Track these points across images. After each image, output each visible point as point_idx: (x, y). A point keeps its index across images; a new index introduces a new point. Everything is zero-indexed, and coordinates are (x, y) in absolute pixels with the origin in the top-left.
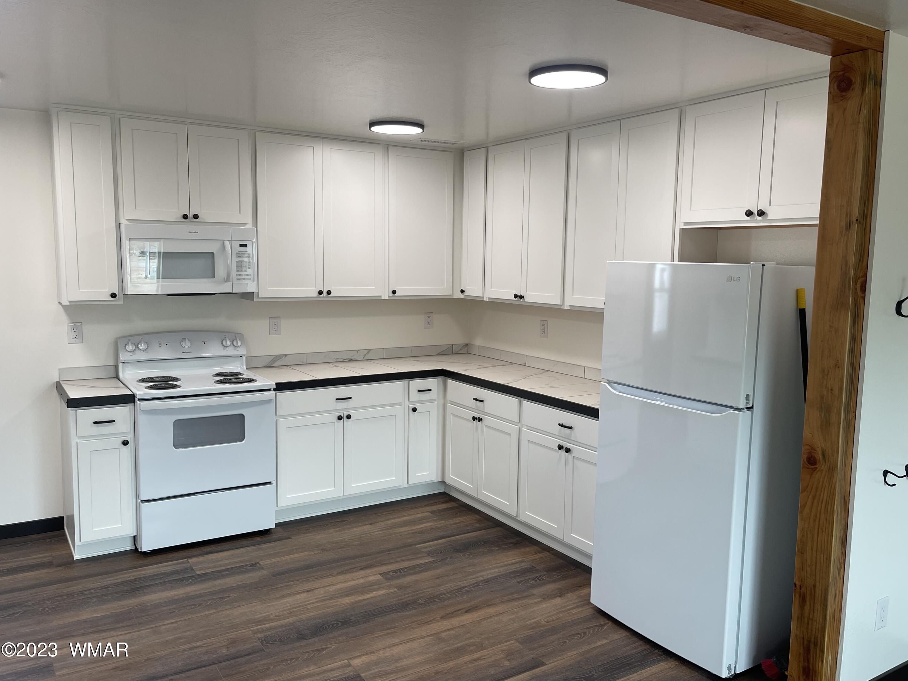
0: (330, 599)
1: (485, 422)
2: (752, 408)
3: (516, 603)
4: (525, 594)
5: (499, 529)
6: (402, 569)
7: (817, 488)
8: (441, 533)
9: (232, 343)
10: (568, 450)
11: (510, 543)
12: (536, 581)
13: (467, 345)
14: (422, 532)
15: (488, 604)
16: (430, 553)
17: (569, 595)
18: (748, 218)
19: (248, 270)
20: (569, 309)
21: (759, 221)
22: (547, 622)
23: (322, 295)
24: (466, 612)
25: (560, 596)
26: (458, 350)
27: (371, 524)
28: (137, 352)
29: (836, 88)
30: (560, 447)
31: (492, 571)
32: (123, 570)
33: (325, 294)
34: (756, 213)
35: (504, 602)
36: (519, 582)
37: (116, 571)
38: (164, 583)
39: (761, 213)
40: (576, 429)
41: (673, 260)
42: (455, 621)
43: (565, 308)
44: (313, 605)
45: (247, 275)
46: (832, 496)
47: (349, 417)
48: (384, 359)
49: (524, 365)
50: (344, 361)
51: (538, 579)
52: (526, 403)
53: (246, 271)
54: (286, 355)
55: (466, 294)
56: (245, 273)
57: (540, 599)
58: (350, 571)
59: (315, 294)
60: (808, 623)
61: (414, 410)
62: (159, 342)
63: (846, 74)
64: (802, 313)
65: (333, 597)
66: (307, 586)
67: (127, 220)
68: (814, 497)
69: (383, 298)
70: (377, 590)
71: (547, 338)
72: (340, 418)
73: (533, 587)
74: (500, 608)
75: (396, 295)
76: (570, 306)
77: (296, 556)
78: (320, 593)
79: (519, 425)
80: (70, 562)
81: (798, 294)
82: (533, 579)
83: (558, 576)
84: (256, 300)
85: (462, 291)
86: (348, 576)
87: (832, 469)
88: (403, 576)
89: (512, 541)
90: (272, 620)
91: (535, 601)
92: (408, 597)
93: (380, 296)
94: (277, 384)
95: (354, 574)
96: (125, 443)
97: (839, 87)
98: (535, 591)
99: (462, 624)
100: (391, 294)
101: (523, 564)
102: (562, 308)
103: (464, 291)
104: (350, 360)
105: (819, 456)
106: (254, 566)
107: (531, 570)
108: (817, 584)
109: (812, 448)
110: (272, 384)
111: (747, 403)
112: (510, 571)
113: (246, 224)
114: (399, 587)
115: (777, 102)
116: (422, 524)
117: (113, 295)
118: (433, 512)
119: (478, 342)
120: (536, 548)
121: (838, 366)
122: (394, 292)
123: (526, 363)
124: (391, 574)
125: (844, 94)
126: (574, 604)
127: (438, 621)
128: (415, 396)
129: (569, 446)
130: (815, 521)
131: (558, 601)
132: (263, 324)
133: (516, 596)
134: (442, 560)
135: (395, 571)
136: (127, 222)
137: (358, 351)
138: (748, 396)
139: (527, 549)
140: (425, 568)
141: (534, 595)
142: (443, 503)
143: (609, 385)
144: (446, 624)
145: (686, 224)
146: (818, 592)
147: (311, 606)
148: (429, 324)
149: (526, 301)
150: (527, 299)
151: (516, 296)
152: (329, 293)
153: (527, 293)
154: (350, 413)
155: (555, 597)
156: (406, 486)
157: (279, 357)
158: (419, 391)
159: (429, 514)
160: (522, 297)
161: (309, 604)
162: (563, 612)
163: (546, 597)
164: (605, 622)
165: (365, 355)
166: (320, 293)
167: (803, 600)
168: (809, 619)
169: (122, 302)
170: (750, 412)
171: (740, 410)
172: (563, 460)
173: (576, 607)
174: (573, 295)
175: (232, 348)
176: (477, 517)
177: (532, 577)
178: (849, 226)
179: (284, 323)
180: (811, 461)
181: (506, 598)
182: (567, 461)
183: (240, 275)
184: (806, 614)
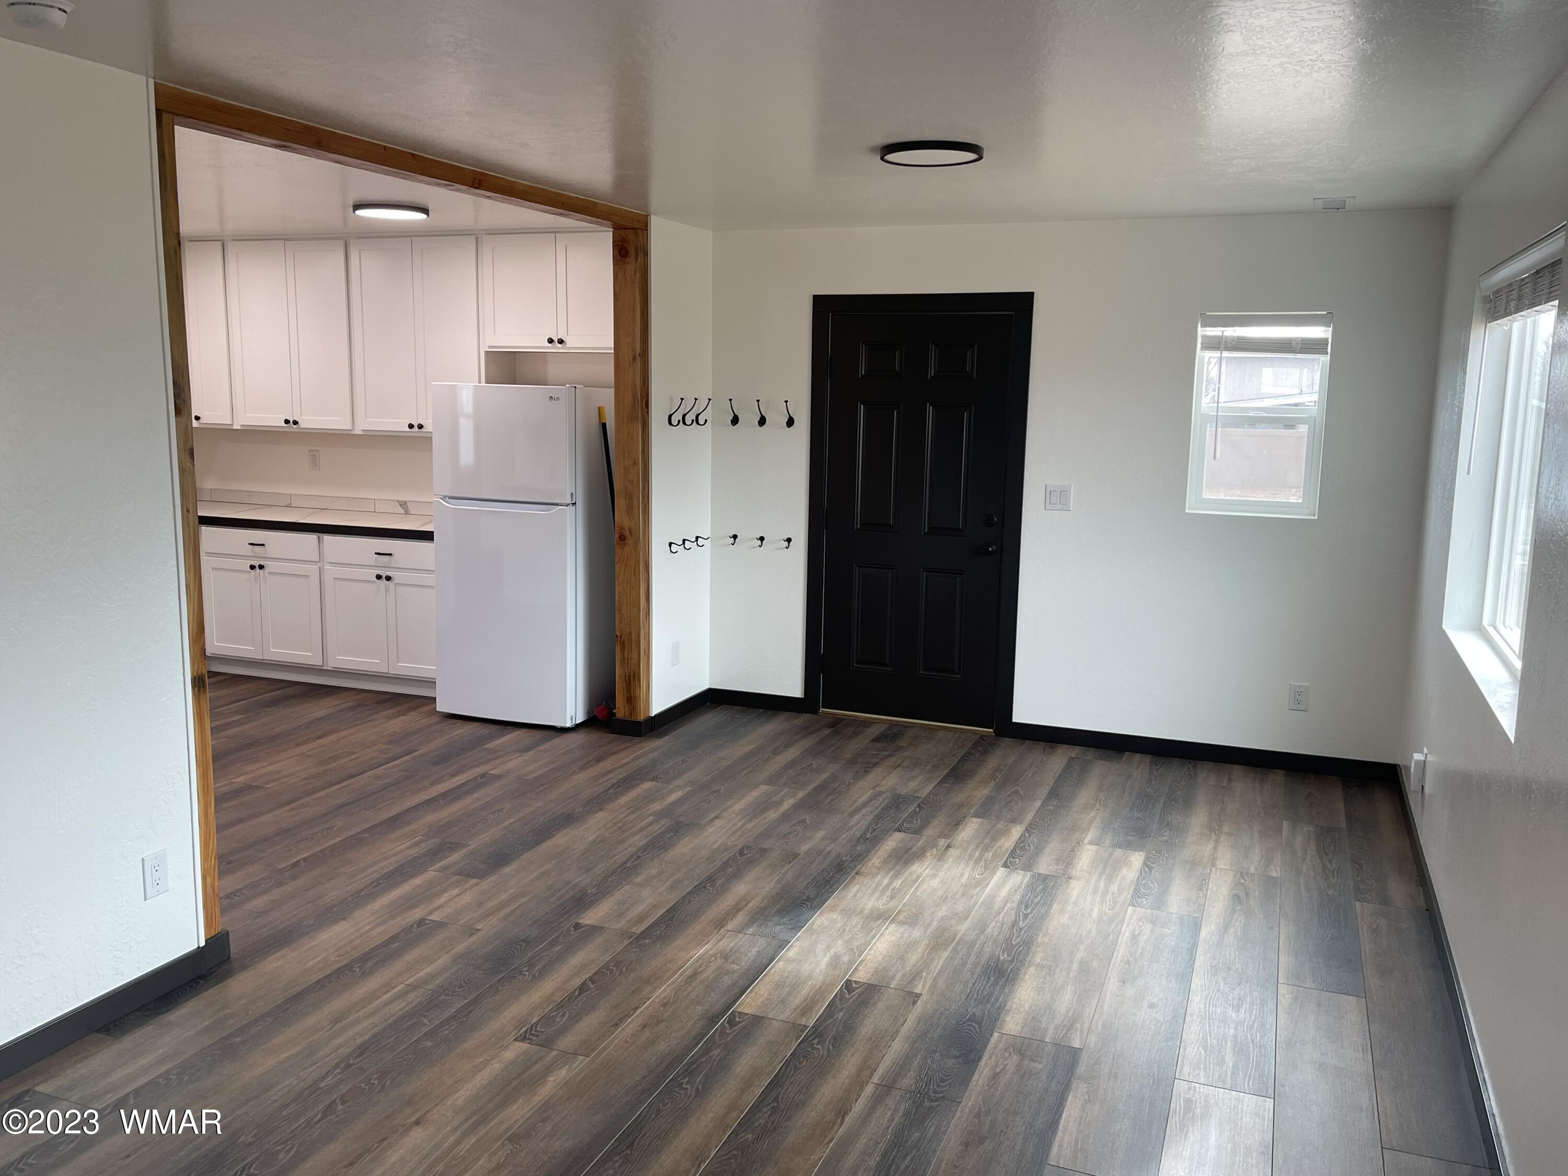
1: (267, 569)
2: (575, 504)
7: (627, 558)
10: (388, 578)
18: (550, 345)
20: (362, 433)
21: (558, 348)
29: (617, 253)
30: (379, 577)
34: (556, 341)
36: (355, 714)
39: (561, 341)
40: (399, 555)
41: (480, 382)
43: (356, 433)
46: (638, 562)
49: (289, 506)
52: (328, 538)
55: (201, 421)
60: (628, 663)
63: (624, 245)
64: (604, 426)
68: (626, 565)
71: (320, 470)
76: (363, 430)
79: (319, 564)
81: (600, 410)
85: (196, 418)
87: (637, 541)
97: (620, 253)
102: (352, 433)
103: (200, 418)
105: (627, 533)
108: (632, 631)
109: (622, 528)
111: (572, 500)
115: (566, 246)
121: (635, 463)
123: (291, 504)
125: (623, 259)
129: (390, 573)
130: (627, 583)
138: (572, 493)
139: (344, 694)
143: (443, 500)
145: (490, 347)
146: (633, 636)
149: (301, 427)
150: (303, 424)
151: (286, 422)
153: (303, 417)
160: (295, 423)
167: (623, 645)
168: (628, 659)
170: (574, 507)
171: (567, 505)
172: (383, 591)
174: (366, 418)
178: (634, 358)
180: (622, 538)
182: (387, 590)
184: (626, 657)
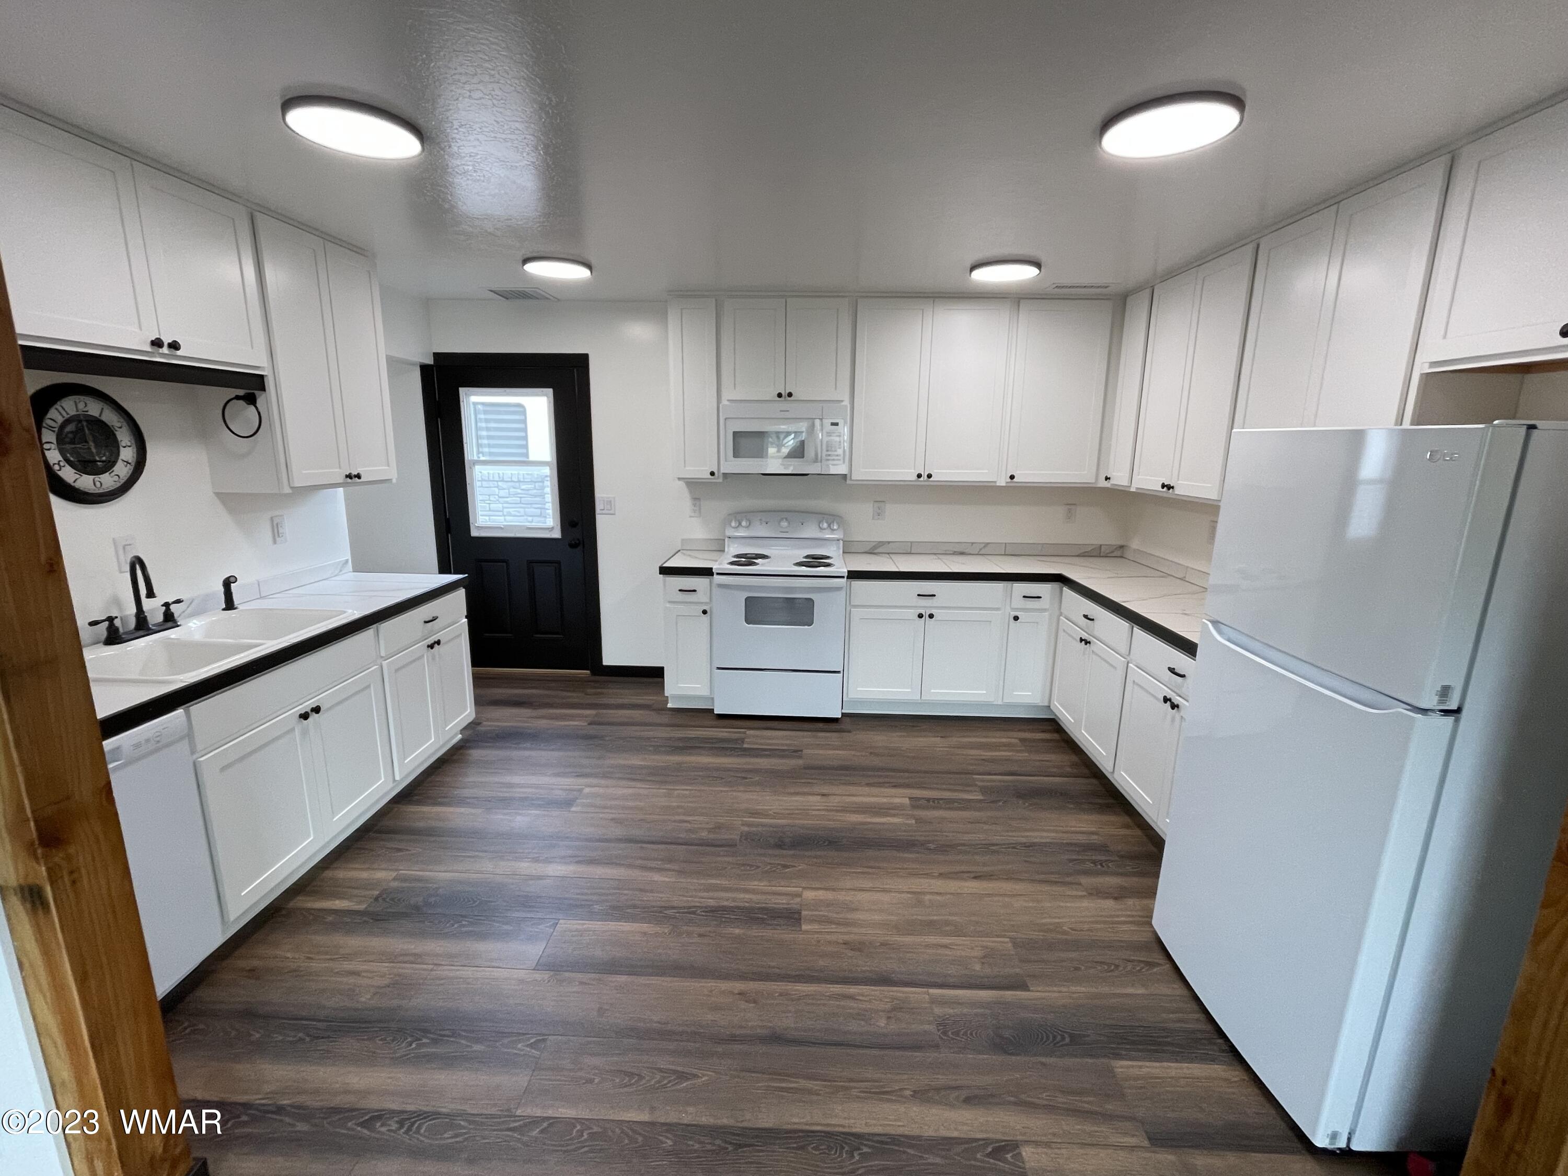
0: (837, 811)
1: (1092, 647)
2: (1458, 711)
3: (1046, 888)
4: (1068, 879)
5: (1094, 781)
6: (937, 799)
8: (1015, 768)
9: (829, 526)
10: (1174, 706)
11: (1096, 804)
12: (1096, 865)
13: (1122, 547)
14: (993, 761)
15: (1009, 877)
16: (984, 790)
17: (1130, 902)
19: (838, 450)
22: (1072, 929)
23: (922, 479)
24: (975, 878)
25: (1116, 898)
26: (1108, 551)
27: (942, 737)
28: (740, 529)
30: (1166, 700)
31: (1045, 834)
32: (694, 727)
33: (924, 477)
35: (1033, 881)
36: (1071, 861)
37: (687, 726)
38: (711, 748)
40: (1189, 680)
42: (953, 886)
44: (817, 813)
45: (837, 455)
47: (931, 616)
48: (1005, 555)
49: (1182, 580)
50: (955, 553)
51: (1101, 865)
52: (1138, 632)
53: (836, 451)
54: (889, 542)
55: (1112, 481)
56: (836, 453)
57: (1084, 893)
58: (880, 785)
59: (914, 477)
61: (1016, 618)
62: (761, 520)
65: (845, 810)
66: (826, 789)
67: (728, 400)
69: (998, 484)
70: (894, 816)
72: (920, 616)
73: (1087, 873)
74: (1019, 887)
75: (1015, 480)
77: (840, 752)
78: (834, 801)
79: (1128, 659)
80: (662, 708)
82: (1094, 862)
83: (1133, 868)
84: (848, 482)
85: (1107, 478)
86: (875, 790)
88: (934, 808)
89: (1100, 801)
90: (767, 816)
91: (1075, 893)
92: (921, 835)
93: (995, 482)
94: (849, 572)
95: (883, 790)
96: (705, 612)
98: (1085, 880)
99: (959, 891)
100: (1010, 480)
101: (1095, 837)
103: (1109, 478)
104: (962, 553)
106: (796, 752)
107: (1102, 848)
110: (844, 571)
111: (1443, 702)
112: (1068, 841)
113: (842, 401)
114: (919, 820)
116: (1000, 751)
117: (712, 474)
118: (1023, 740)
119: (1135, 544)
120: (1127, 819)
122: (1012, 477)
123: (1185, 577)
124: (923, 802)
126: (1129, 916)
127: (933, 877)
128: (1018, 602)
129: (1177, 700)
131: (1109, 903)
132: (867, 509)
133: (1052, 877)
134: (993, 802)
135: (928, 800)
136: (727, 403)
137: (973, 543)
138: (1446, 688)
139: (1113, 818)
140: (966, 805)
141: (1080, 884)
142: (1043, 732)
143: (1213, 625)
144: (938, 885)
145: (1434, 364)
147: (814, 813)
148: (1070, 516)
149: (1172, 492)
150: (1178, 491)
151: (1163, 486)
152: (929, 476)
153: (1178, 482)
154: (933, 611)
155: (1107, 898)
156: (1000, 703)
157: (881, 544)
158: (1024, 597)
159: (1016, 741)
160: (1169, 487)
161: (814, 810)
162: (1105, 922)
163: (1097, 893)
164: (1161, 962)
165: (981, 549)
166: (919, 476)
169: (720, 480)
171: (1424, 711)
172: (1169, 718)
173: (1131, 922)
175: (828, 531)
176: (1074, 758)
177: (1094, 857)
179: (889, 508)
181: (1037, 877)
182: (1173, 720)
183: (829, 455)
